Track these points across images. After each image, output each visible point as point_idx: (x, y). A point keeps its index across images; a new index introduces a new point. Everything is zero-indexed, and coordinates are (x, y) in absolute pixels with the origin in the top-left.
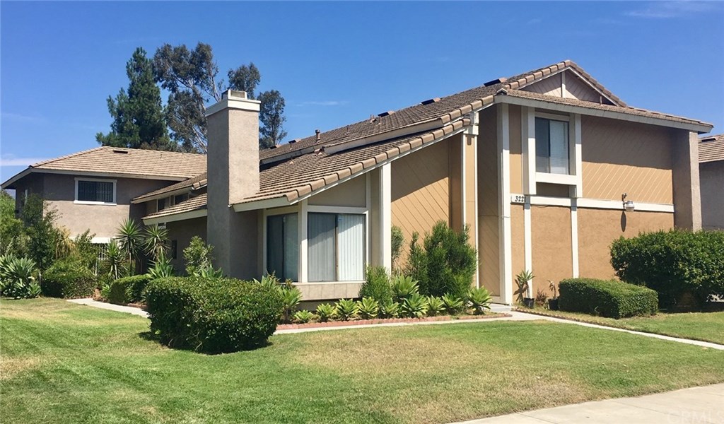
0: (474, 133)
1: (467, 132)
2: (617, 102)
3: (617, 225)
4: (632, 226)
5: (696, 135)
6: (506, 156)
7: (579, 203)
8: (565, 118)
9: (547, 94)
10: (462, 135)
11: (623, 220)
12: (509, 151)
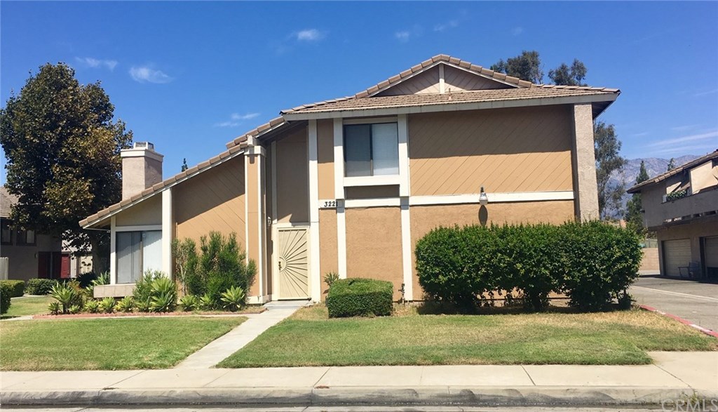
0: (255, 153)
1: (248, 153)
2: (517, 84)
3: (474, 220)
4: (497, 219)
5: (590, 107)
6: (313, 165)
7: (412, 201)
8: (390, 119)
9: (419, 93)
10: (242, 156)
11: (483, 214)
12: (316, 161)
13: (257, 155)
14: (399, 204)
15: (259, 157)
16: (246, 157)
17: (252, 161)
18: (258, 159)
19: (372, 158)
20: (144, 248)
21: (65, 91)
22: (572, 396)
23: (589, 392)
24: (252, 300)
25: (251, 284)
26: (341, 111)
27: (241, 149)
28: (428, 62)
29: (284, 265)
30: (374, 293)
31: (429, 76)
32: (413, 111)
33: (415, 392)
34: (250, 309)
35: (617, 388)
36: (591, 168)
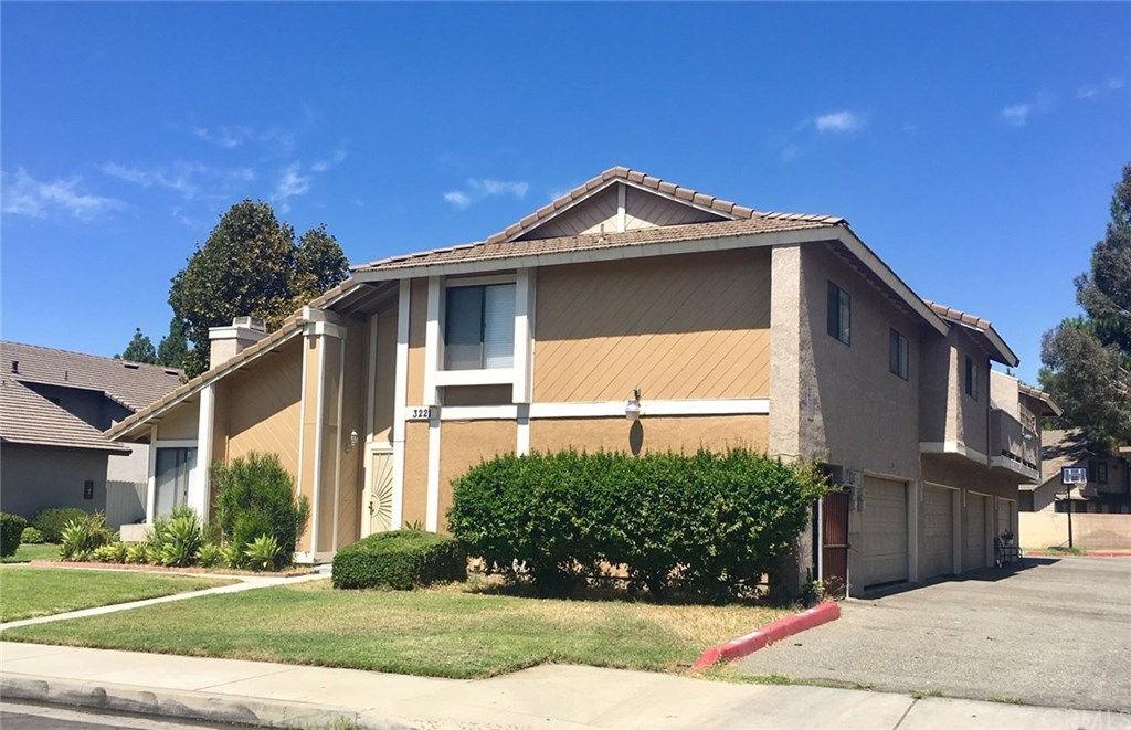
0: (317, 332)
1: (307, 332)
2: (730, 213)
3: (621, 445)
4: (656, 443)
5: (796, 251)
6: (402, 349)
7: (535, 411)
8: (507, 277)
9: (587, 232)
10: (301, 336)
11: (636, 435)
12: (406, 345)
13: (319, 336)
14: (515, 416)
15: (322, 338)
16: (305, 339)
17: (313, 346)
18: (321, 342)
19: (482, 340)
21: (251, 242)
22: (212, 709)
23: (232, 706)
24: (299, 557)
25: (301, 533)
27: (298, 326)
28: (597, 181)
29: (376, 508)
31: (600, 203)
32: (544, 262)
34: (299, 570)
36: (791, 357)
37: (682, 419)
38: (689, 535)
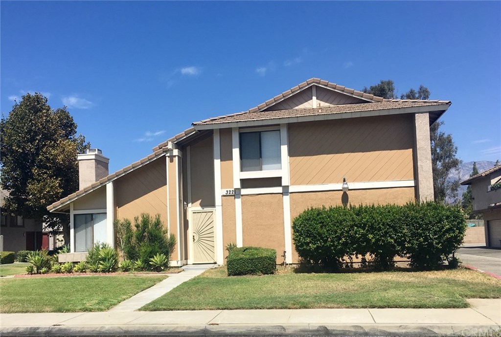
0: (174, 154)
1: (168, 155)
2: (372, 99)
3: (339, 203)
4: (355, 201)
5: (427, 115)
6: (217, 163)
7: (291, 189)
8: (275, 128)
9: (296, 108)
10: (164, 157)
11: (345, 198)
12: (220, 160)
13: (175, 156)
14: (281, 192)
15: (177, 157)
16: (167, 158)
17: (171, 161)
18: (176, 160)
19: (261, 157)
20: (94, 226)
21: (41, 114)
22: (404, 331)
23: (417, 328)
24: (173, 263)
25: (172, 252)
26: (237, 122)
27: (164, 152)
28: (304, 85)
29: (196, 238)
30: (261, 258)
31: (304, 95)
32: (291, 121)
33: (283, 328)
34: (172, 270)
35: (439, 325)
36: (428, 162)
37: (367, 190)
38: (426, 239)
